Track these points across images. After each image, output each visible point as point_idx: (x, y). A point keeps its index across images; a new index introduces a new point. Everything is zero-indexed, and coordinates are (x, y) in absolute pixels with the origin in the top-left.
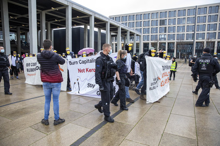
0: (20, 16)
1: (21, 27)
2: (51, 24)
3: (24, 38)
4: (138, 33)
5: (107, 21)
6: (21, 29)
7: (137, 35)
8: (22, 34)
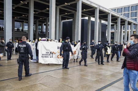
0: (40, 11)
1: (39, 20)
2: (62, 17)
3: (40, 28)
4: (135, 22)
5: (109, 12)
6: (39, 21)
7: (134, 24)
8: (39, 25)
